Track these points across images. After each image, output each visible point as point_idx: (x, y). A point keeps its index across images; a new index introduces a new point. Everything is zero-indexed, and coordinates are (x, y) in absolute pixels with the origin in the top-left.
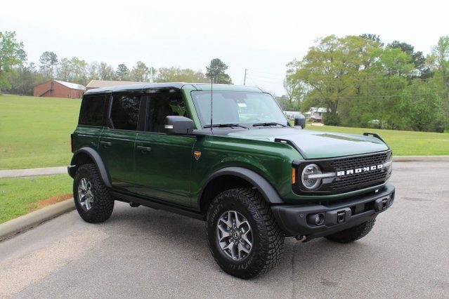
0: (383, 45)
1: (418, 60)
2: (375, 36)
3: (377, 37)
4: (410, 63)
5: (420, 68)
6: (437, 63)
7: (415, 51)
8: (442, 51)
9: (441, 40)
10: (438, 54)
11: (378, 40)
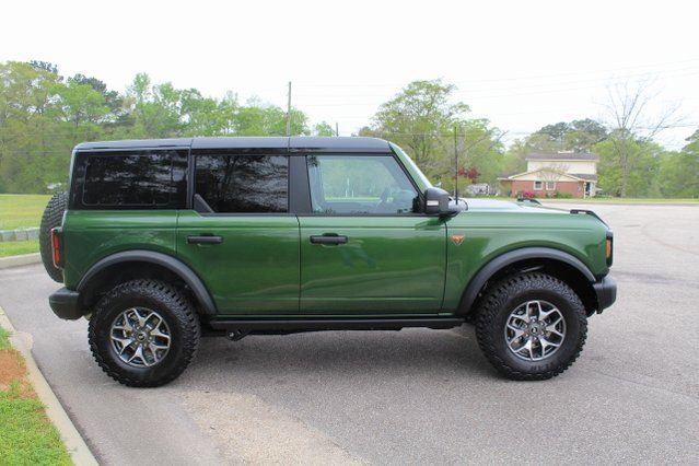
0: (62, 78)
1: (113, 102)
2: (50, 65)
3: (53, 66)
4: (103, 105)
5: (116, 113)
6: (133, 107)
7: (109, 89)
8: (140, 92)
9: (138, 78)
10: (135, 95)
11: (55, 71)
